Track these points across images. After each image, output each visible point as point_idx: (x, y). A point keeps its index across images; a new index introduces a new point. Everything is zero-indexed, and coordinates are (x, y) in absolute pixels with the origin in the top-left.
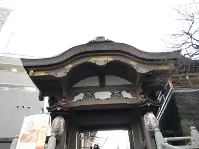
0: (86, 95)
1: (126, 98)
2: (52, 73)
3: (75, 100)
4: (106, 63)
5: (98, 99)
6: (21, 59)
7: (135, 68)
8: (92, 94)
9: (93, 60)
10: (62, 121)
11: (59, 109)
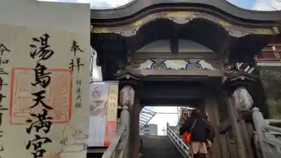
0: (155, 62)
1: (205, 69)
2: (118, 31)
3: (141, 68)
4: (188, 21)
5: (170, 69)
7: (227, 29)
8: (163, 62)
10: (132, 91)
11: (128, 77)
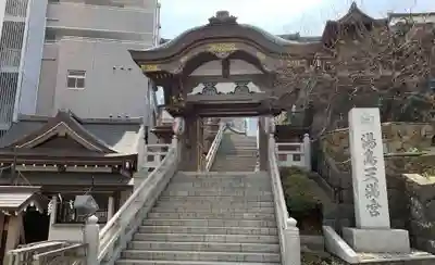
0: (206, 87)
1: (252, 92)
3: (193, 93)
5: (220, 93)
6: (130, 51)
8: (213, 86)
9: (213, 48)
